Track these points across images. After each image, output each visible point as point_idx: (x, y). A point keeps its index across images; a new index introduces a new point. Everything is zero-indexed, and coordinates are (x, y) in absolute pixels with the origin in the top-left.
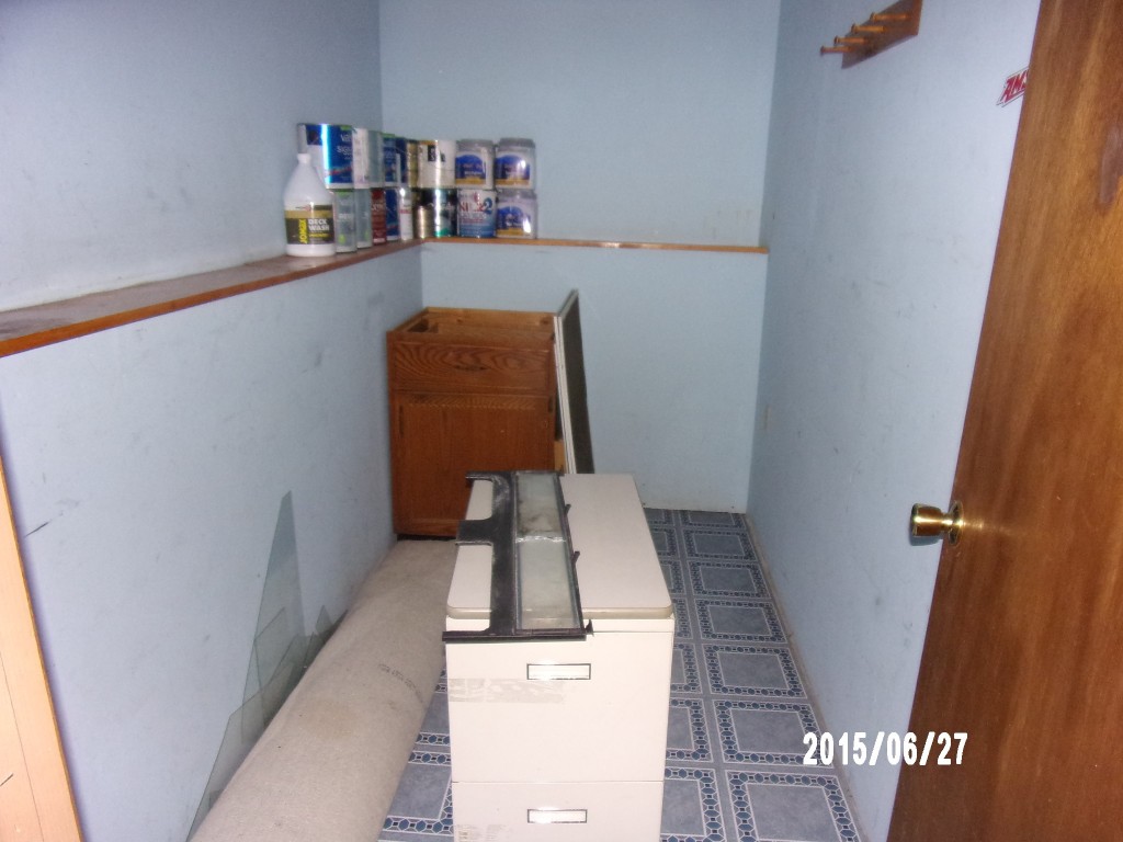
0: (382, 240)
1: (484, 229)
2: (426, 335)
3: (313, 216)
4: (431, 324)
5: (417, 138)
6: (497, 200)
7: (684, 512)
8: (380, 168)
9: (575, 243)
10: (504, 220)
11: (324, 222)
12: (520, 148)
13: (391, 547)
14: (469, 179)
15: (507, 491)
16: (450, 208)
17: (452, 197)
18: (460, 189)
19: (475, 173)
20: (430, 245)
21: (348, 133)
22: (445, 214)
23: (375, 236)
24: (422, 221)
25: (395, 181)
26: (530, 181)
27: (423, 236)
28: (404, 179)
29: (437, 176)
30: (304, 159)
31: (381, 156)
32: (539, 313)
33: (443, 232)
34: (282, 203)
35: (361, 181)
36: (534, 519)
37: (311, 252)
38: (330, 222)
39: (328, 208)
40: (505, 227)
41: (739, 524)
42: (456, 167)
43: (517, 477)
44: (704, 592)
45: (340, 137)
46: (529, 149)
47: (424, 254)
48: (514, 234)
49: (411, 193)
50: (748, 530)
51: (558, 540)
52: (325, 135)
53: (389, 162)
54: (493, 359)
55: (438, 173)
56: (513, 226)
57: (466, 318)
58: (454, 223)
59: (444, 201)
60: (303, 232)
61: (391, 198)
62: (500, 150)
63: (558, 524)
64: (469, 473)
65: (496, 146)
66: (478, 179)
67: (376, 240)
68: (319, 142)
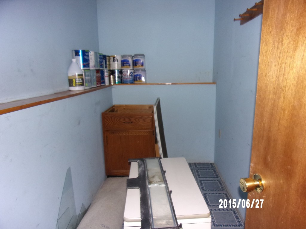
0: (100, 85)
1: (130, 81)
2: (114, 113)
3: (77, 78)
4: (116, 110)
5: (109, 55)
6: (134, 72)
7: (195, 163)
8: (98, 63)
9: (158, 84)
10: (136, 78)
11: (81, 79)
12: (140, 57)
13: (105, 180)
14: (125, 66)
15: (143, 166)
16: (120, 75)
17: (121, 72)
18: (123, 70)
19: (127, 65)
20: (115, 86)
21: (88, 52)
22: (118, 77)
23: (97, 84)
24: (112, 79)
25: (103, 67)
26: (144, 66)
27: (112, 84)
28: (106, 67)
29: (116, 66)
30: (74, 60)
31: (99, 60)
32: (148, 105)
33: (118, 82)
34: (67, 74)
35: (92, 67)
36: (153, 177)
37: (77, 89)
38: (82, 79)
39: (82, 75)
40: (137, 80)
41: (212, 167)
42: (122, 63)
43: (146, 160)
44: (205, 190)
45: (85, 54)
46: (143, 57)
47: (113, 90)
48: (139, 82)
49: (108, 71)
50: (215, 168)
51: (163, 186)
52: (80, 53)
53: (101, 62)
54: (135, 119)
55: (116, 65)
56: (139, 80)
57: (126, 107)
58: (122, 80)
59: (118, 73)
60: (74, 83)
61: (102, 73)
62: (134, 58)
63: (162, 178)
64: (129, 160)
65: (133, 56)
66: (128, 66)
67: (98, 85)
68: (79, 55)
